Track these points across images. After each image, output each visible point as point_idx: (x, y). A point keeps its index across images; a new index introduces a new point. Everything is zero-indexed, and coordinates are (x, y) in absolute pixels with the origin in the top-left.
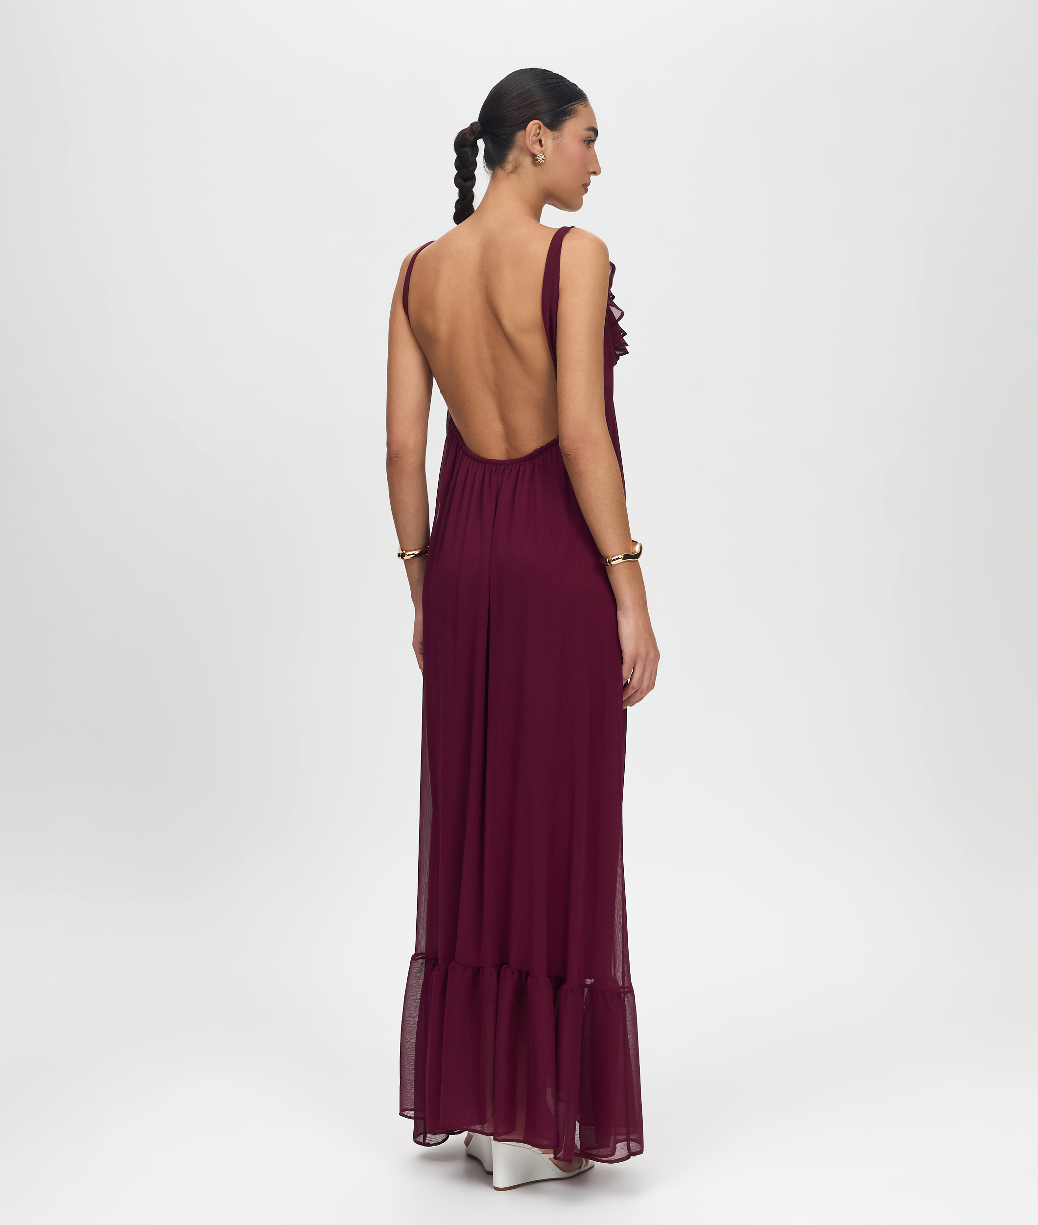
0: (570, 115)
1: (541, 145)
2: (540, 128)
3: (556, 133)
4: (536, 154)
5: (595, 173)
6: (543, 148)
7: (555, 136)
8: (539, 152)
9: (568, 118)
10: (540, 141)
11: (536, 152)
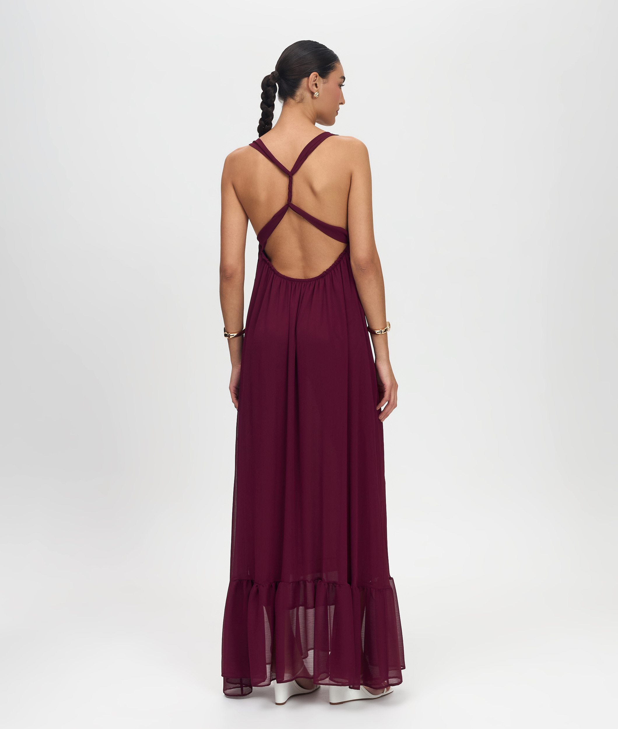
0: (332, 69)
1: (317, 87)
2: (316, 77)
3: (325, 80)
4: (314, 92)
5: (342, 104)
6: (318, 89)
7: (325, 82)
8: (316, 91)
9: (331, 71)
10: (316, 85)
11: (314, 91)
